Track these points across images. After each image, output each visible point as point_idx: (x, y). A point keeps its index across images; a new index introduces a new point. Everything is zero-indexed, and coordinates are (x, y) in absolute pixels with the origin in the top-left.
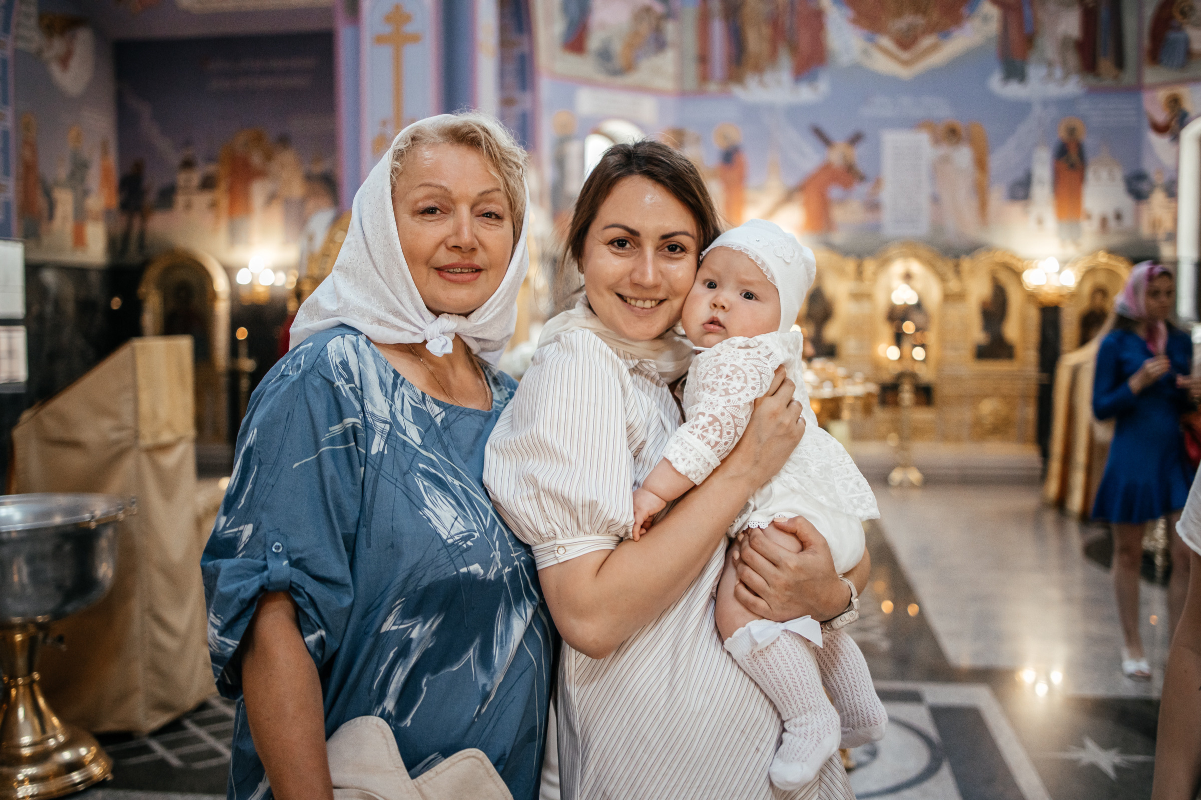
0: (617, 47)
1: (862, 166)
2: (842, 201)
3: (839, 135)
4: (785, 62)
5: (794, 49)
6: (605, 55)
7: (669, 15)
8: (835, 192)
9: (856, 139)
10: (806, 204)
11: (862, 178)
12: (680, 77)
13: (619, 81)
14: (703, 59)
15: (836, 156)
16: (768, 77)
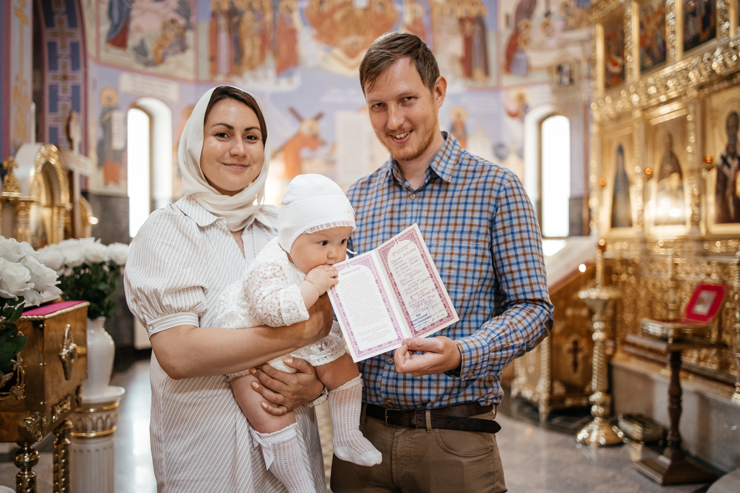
0: (150, 46)
1: (324, 135)
2: (310, 159)
3: (308, 114)
4: (270, 62)
5: (276, 54)
6: (141, 50)
7: (188, 27)
8: (305, 152)
9: (319, 117)
10: (286, 159)
11: (323, 143)
12: (196, 70)
13: (151, 70)
14: (213, 59)
15: (306, 128)
16: (260, 73)
